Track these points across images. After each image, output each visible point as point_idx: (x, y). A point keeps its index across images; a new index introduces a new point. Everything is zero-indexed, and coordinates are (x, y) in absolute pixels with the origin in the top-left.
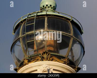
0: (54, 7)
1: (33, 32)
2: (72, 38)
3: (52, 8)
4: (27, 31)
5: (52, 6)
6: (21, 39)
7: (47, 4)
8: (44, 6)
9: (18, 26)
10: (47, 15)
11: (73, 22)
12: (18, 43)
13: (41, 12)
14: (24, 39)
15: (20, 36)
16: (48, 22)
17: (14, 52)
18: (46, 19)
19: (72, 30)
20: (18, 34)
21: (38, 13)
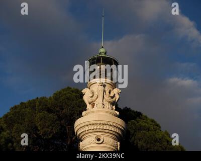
7: (102, 51)
8: (100, 52)
10: (102, 57)
21: (98, 55)
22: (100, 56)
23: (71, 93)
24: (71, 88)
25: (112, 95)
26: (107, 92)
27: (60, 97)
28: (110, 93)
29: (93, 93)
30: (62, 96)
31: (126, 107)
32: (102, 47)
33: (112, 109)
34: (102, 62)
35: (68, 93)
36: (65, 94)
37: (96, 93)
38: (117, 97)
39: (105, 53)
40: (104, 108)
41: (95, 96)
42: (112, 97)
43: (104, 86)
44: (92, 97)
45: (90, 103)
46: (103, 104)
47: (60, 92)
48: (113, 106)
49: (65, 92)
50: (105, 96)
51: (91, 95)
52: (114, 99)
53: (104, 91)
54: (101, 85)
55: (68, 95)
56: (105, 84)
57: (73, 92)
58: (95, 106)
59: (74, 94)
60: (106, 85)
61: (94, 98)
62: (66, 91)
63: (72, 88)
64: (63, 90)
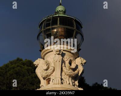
0: (64, 11)
1: (50, 27)
2: (75, 31)
3: (63, 12)
4: (47, 27)
5: (63, 11)
6: (43, 32)
7: (60, 9)
8: (58, 11)
9: (42, 23)
10: (59, 16)
11: (75, 20)
12: (41, 34)
13: (55, 15)
14: (45, 31)
15: (42, 30)
16: (60, 21)
17: (39, 40)
18: (58, 19)
19: (75, 25)
20: (41, 29)
21: (53, 15)
22: (57, 15)
23: (21, 67)
24: (21, 60)
25: (73, 66)
26: (67, 63)
27: (6, 72)
28: (70, 64)
29: (48, 65)
30: (9, 71)
31: (97, 83)
32: (60, 5)
33: (74, 85)
34: (60, 24)
35: (18, 66)
36: (14, 68)
37: (52, 65)
38: (81, 69)
39: (65, 12)
40: (62, 83)
41: (51, 68)
42: (74, 70)
43: (63, 55)
44: (47, 70)
45: (44, 79)
46: (62, 79)
47: (7, 66)
48: (75, 80)
49: (13, 66)
50: (64, 68)
51: (46, 67)
52: (76, 72)
53: (63, 62)
54: (59, 54)
55: (17, 69)
56: (64, 52)
57: (24, 64)
58: (51, 82)
59: (26, 67)
60: (65, 54)
61: (49, 71)
62: (15, 63)
63: (24, 60)
64: (11, 63)
